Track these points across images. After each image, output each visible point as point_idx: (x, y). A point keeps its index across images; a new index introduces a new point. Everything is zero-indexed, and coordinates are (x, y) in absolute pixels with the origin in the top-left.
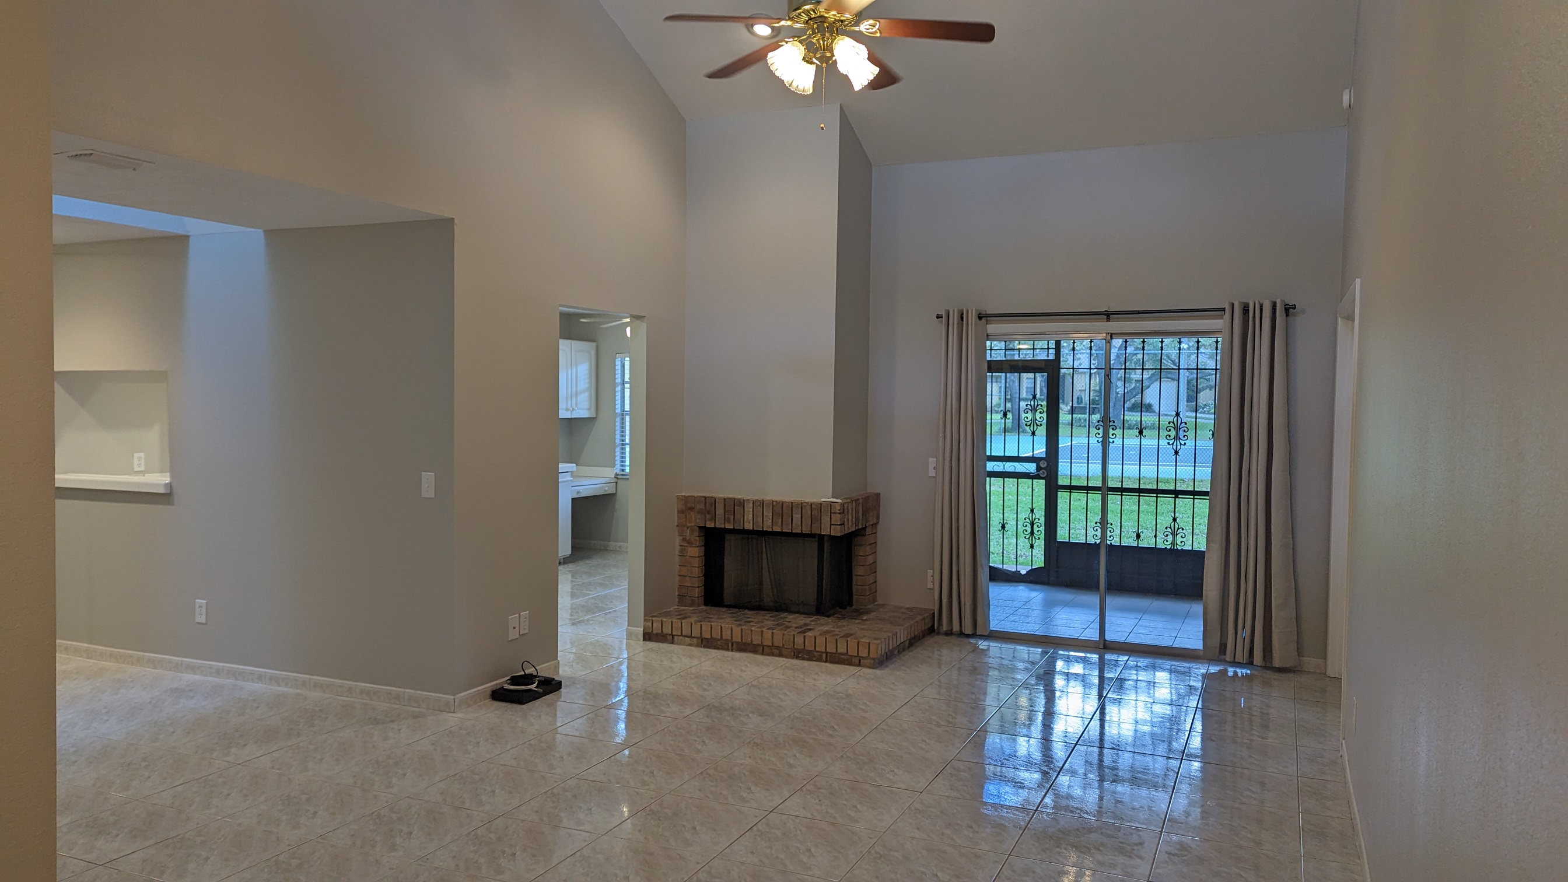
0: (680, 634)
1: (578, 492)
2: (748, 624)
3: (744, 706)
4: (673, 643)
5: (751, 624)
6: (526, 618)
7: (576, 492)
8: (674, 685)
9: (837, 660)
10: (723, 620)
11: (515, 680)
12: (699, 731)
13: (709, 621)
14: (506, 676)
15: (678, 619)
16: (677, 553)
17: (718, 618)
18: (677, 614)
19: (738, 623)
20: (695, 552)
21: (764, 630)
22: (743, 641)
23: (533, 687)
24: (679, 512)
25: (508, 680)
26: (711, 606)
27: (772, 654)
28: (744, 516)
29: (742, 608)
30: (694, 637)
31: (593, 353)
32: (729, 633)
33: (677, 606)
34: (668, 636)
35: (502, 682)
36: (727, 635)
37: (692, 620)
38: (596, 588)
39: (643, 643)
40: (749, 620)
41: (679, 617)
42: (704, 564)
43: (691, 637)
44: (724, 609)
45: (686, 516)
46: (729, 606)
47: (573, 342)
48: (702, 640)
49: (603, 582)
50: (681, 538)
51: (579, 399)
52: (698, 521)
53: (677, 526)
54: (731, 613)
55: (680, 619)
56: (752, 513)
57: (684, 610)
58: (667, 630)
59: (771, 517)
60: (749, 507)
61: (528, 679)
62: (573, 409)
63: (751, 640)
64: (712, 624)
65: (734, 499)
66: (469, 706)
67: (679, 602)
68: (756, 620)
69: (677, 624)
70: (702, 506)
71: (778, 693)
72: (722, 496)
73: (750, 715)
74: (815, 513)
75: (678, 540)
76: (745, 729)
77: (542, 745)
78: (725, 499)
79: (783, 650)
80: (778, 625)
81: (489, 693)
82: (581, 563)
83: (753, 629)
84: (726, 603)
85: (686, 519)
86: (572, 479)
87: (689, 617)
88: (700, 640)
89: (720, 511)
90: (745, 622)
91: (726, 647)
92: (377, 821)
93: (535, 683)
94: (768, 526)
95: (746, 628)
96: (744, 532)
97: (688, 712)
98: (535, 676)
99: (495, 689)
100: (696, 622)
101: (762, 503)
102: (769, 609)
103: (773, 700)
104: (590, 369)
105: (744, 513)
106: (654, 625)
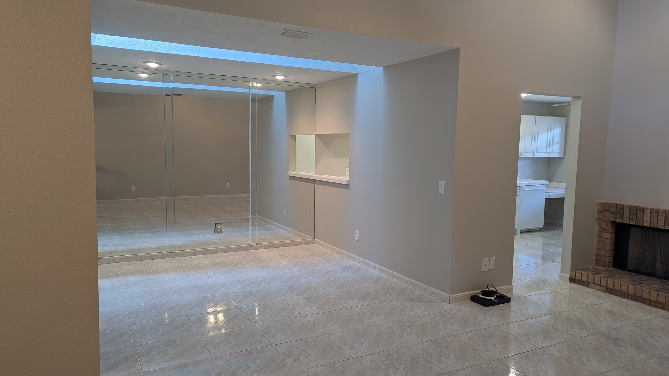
0: (593, 283)
1: (549, 196)
2: (641, 285)
3: (626, 339)
4: (588, 287)
5: (643, 285)
6: (493, 261)
7: (548, 195)
8: (581, 313)
10: (623, 279)
11: (484, 293)
12: (588, 350)
13: (613, 279)
14: (480, 289)
15: (592, 273)
16: (596, 235)
17: (620, 278)
18: (593, 270)
19: (633, 283)
20: (609, 236)
21: (652, 290)
22: (636, 295)
23: (493, 298)
24: (598, 211)
25: (480, 292)
26: (618, 269)
27: (657, 307)
28: (643, 218)
29: (639, 273)
30: (602, 286)
31: (564, 123)
32: (626, 288)
33: (595, 265)
34: (585, 282)
35: (477, 292)
36: (624, 288)
37: (602, 276)
38: (552, 247)
39: (570, 284)
40: (642, 282)
41: (593, 272)
42: (614, 243)
43: (600, 285)
44: (626, 272)
45: (603, 214)
46: (631, 271)
47: (552, 117)
48: (607, 289)
49: (557, 244)
50: (599, 227)
51: (554, 147)
52: (611, 218)
53: (597, 219)
54: (631, 275)
55: (594, 274)
56: (649, 216)
57: (598, 268)
58: (585, 279)
59: (664, 220)
60: (647, 213)
61: (491, 293)
62: (550, 153)
63: (642, 295)
64: (615, 280)
65: (637, 207)
66: (458, 302)
67: (595, 263)
68: (647, 283)
69: (591, 276)
70: (614, 209)
71: (655, 335)
72: (629, 204)
73: (629, 347)
75: (597, 228)
76: (622, 356)
77: (487, 334)
78: (630, 207)
79: (665, 305)
80: (663, 289)
81: (469, 297)
82: (549, 232)
83: (643, 288)
84: (628, 269)
85: (603, 216)
86: (546, 188)
87: (600, 273)
88: (606, 289)
89: (626, 213)
90: (639, 283)
91: (624, 296)
92: (387, 356)
93: (495, 296)
94: (661, 225)
95: (639, 287)
96: (643, 227)
97: (585, 334)
98: (496, 292)
99: (473, 295)
100: (604, 277)
101: (658, 211)
102: (659, 277)
103: (649, 339)
104: (562, 132)
105: (643, 216)
106: (577, 274)
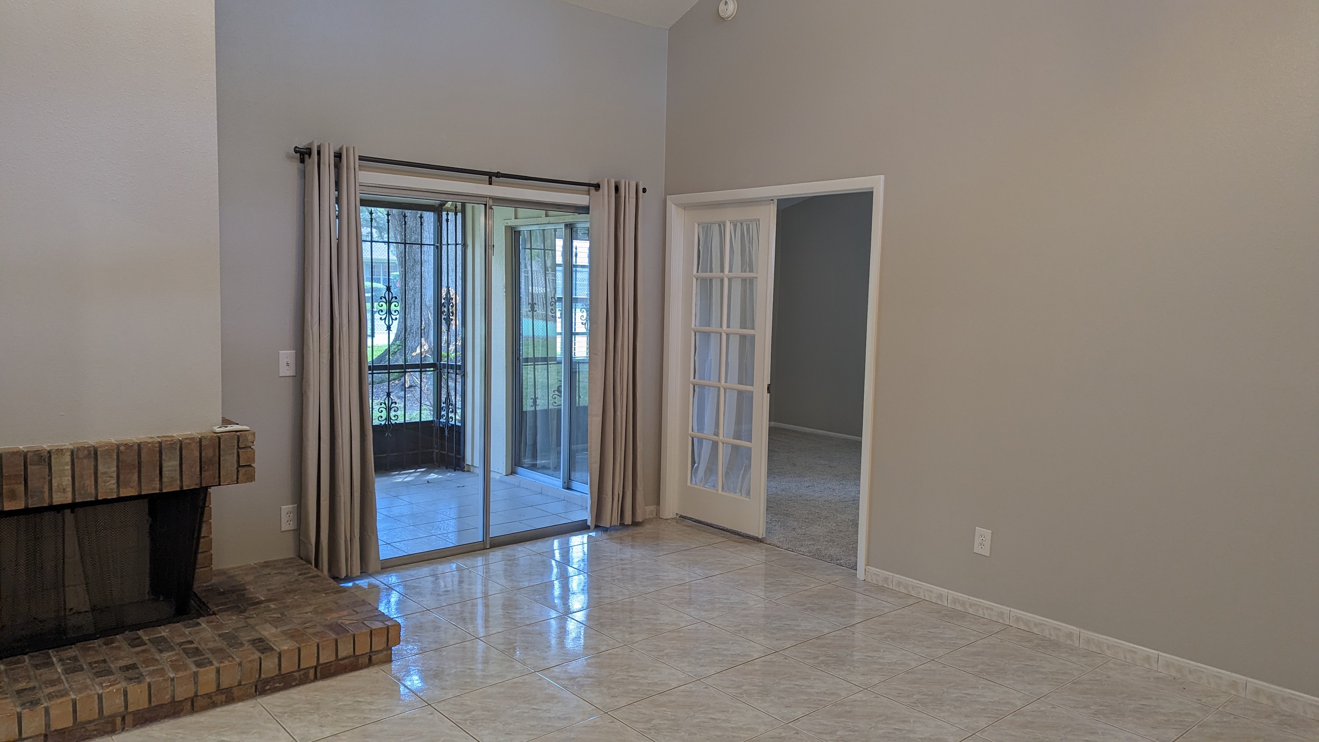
9: (333, 671)
28: (50, 482)
56: (69, 473)
59: (115, 475)
60: (62, 466)
65: (25, 453)
74: (209, 453)
94: (107, 489)
96: (51, 509)
101: (94, 453)
105: (50, 476)
